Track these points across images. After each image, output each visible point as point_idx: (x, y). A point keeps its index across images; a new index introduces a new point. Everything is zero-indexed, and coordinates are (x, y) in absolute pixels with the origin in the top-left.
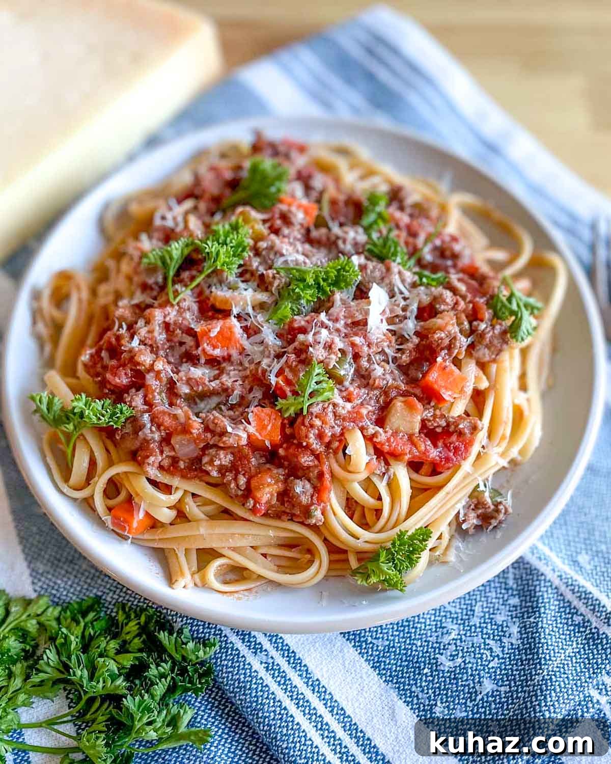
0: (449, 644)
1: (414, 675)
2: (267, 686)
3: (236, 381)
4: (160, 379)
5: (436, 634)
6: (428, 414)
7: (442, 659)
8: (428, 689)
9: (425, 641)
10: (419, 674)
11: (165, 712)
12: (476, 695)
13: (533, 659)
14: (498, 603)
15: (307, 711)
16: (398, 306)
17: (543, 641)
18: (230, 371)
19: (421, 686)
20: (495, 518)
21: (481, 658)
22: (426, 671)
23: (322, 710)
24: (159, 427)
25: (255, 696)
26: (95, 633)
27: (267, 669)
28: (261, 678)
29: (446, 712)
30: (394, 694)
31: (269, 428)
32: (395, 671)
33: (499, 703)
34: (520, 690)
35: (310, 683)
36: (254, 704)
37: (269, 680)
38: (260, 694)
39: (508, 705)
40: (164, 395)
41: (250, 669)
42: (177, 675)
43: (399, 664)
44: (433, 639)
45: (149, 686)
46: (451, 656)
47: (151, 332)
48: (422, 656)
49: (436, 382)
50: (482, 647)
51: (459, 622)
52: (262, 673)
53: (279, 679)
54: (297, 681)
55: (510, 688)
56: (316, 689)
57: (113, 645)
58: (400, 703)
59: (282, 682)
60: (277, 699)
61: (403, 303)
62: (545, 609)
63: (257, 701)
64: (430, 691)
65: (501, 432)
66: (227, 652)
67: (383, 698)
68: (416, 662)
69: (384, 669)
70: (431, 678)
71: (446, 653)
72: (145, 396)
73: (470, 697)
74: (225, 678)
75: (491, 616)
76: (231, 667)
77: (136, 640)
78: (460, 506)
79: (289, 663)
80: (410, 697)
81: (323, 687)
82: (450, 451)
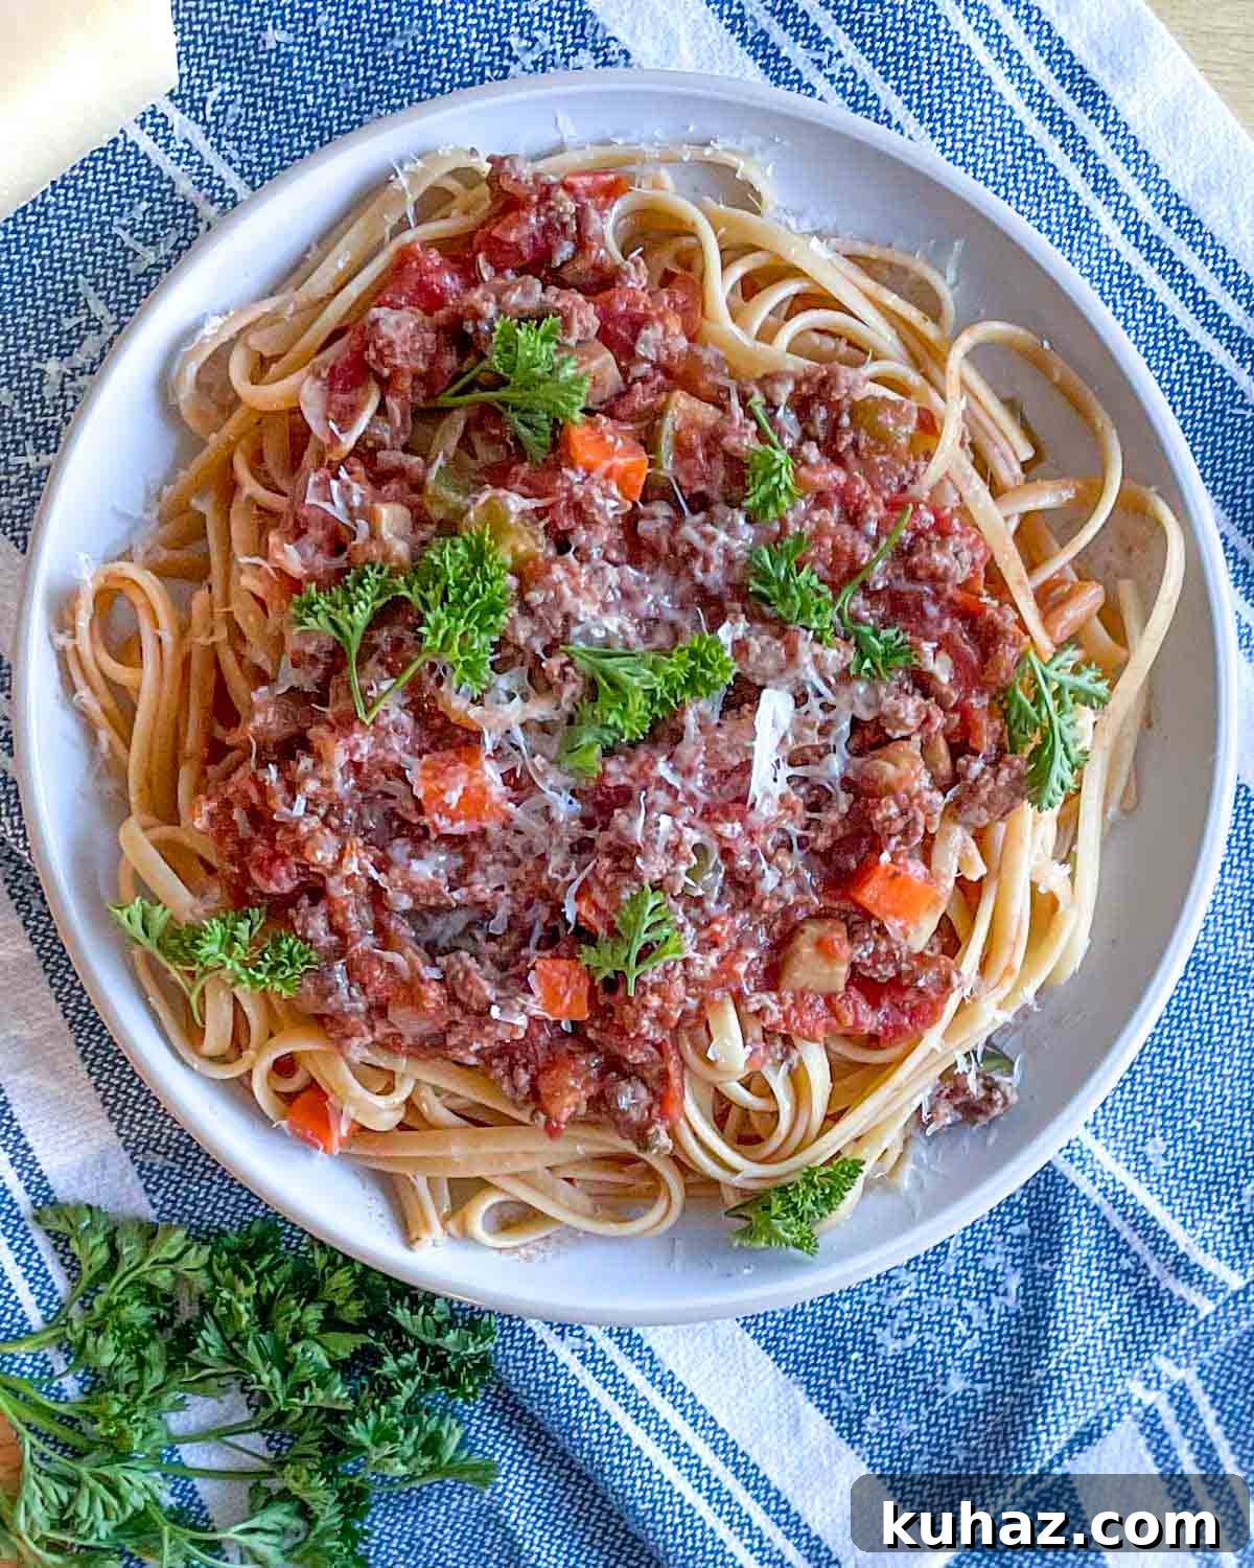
0: (898, 1308)
1: (835, 1362)
2: (583, 1389)
3: (501, 888)
4: (354, 886)
5: (878, 1290)
6: (863, 953)
7: (883, 1335)
8: (857, 1385)
9: (858, 1303)
10: (843, 1360)
11: (416, 1430)
12: (936, 1397)
13: (1036, 1337)
14: (993, 1230)
15: (653, 1427)
16: (811, 726)
17: (1058, 1306)
18: (488, 864)
19: (845, 1380)
20: (986, 1113)
21: (951, 1334)
22: (855, 1356)
23: (677, 1423)
24: (364, 987)
25: (566, 1407)
26: (276, 1290)
27: (583, 1359)
28: (574, 1377)
29: (884, 1424)
30: (799, 1393)
31: (567, 1000)
32: (804, 1354)
33: (973, 1411)
34: (1008, 1391)
35: (658, 1379)
36: (565, 1420)
37: (587, 1379)
38: (573, 1403)
39: (985, 1416)
40: (364, 912)
41: (555, 1362)
42: (430, 1371)
43: (810, 1341)
44: (873, 1299)
45: (387, 1391)
46: (900, 1329)
47: (326, 782)
48: (850, 1330)
49: (877, 902)
50: (956, 1313)
51: (920, 1267)
52: (575, 1367)
53: (604, 1376)
54: (634, 1376)
55: (994, 1385)
56: (669, 1389)
57: (314, 1314)
58: (809, 1409)
59: (610, 1380)
60: (603, 1410)
61: (820, 716)
62: (1071, 1248)
63: (569, 1414)
64: (860, 1389)
65: (1003, 963)
66: (513, 1335)
67: (781, 1400)
68: (840, 1340)
69: (784, 1351)
70: (863, 1368)
71: (892, 1325)
72: (330, 916)
73: (927, 1400)
74: (511, 1374)
75: (978, 1255)
76: (522, 1359)
77: (353, 1306)
78: (922, 1098)
79: (621, 1348)
80: (826, 1397)
81: (680, 1384)
82: (903, 1013)
